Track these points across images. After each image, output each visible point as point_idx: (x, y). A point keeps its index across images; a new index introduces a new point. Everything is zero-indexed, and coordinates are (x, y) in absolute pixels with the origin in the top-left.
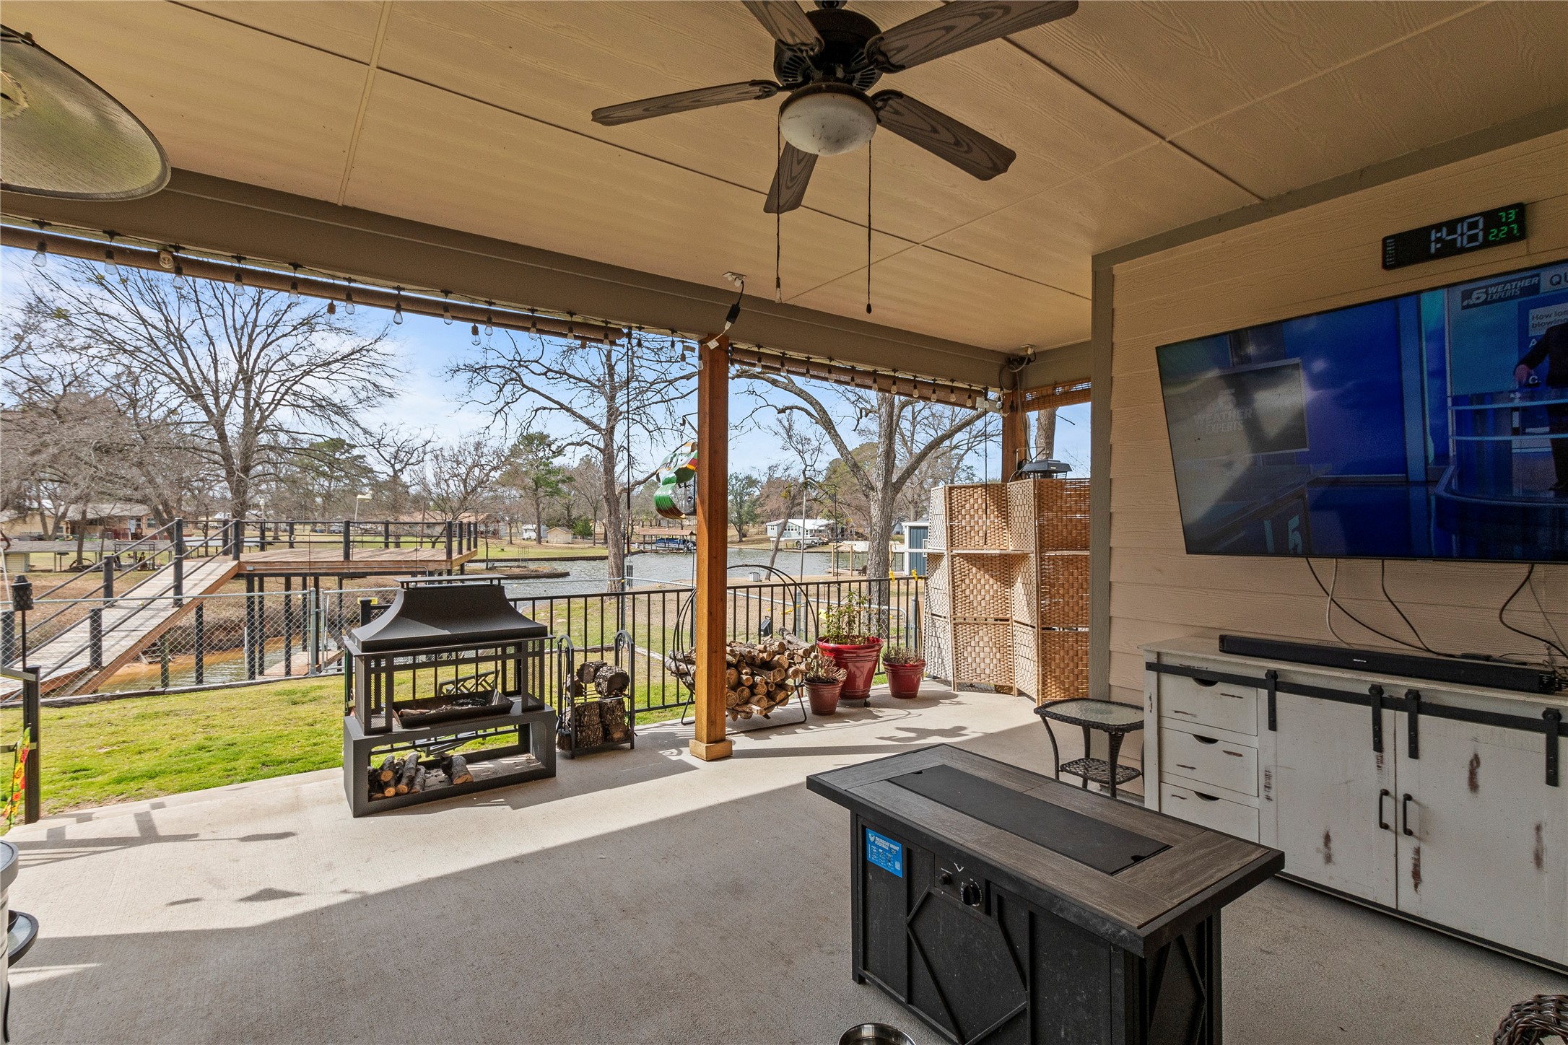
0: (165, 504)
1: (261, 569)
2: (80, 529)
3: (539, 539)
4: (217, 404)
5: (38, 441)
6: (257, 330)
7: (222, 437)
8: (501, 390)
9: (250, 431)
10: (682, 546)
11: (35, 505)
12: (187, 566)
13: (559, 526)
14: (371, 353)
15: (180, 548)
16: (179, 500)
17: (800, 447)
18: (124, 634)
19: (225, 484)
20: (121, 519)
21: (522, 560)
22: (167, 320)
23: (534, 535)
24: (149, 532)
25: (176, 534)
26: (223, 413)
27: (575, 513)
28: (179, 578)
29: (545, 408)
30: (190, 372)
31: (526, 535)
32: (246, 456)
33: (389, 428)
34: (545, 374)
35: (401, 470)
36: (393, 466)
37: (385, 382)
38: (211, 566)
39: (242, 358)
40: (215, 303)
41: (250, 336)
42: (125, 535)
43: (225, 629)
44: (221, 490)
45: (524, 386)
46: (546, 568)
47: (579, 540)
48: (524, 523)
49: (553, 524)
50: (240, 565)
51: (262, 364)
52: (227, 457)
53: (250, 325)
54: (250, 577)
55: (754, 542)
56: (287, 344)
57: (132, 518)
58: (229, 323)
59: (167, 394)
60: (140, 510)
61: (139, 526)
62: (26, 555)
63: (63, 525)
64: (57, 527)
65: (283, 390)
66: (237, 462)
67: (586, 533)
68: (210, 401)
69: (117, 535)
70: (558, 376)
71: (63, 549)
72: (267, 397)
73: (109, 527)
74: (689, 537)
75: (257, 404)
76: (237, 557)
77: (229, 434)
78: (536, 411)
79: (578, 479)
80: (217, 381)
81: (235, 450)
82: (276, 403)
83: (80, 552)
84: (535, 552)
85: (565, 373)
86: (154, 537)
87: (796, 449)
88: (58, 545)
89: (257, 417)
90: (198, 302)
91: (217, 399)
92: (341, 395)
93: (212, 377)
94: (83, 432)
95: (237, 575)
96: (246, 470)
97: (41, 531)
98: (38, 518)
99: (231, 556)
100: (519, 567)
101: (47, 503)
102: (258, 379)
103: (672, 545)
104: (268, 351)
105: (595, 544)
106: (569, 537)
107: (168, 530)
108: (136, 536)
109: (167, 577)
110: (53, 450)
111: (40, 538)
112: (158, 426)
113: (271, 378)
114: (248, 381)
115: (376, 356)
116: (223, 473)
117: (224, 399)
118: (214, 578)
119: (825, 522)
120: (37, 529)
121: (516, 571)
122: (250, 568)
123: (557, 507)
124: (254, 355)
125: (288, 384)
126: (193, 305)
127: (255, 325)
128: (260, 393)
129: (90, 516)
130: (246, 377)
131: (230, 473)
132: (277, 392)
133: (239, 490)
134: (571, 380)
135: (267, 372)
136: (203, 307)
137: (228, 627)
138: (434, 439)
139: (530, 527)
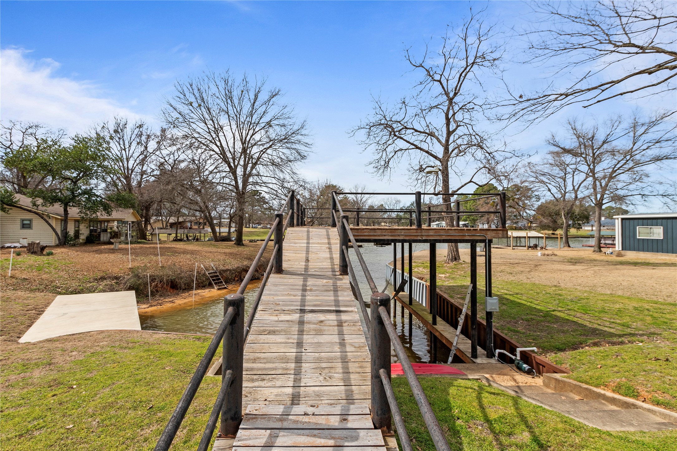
4: (234, 163)
26: (236, 167)
29: (401, 150)
61: (191, 225)
63: (168, 224)
64: (167, 226)
68: (231, 161)
71: (170, 232)
80: (234, 152)
83: (176, 234)
88: (169, 231)
97: (161, 226)
102: (248, 152)
111: (161, 229)
130: (244, 150)
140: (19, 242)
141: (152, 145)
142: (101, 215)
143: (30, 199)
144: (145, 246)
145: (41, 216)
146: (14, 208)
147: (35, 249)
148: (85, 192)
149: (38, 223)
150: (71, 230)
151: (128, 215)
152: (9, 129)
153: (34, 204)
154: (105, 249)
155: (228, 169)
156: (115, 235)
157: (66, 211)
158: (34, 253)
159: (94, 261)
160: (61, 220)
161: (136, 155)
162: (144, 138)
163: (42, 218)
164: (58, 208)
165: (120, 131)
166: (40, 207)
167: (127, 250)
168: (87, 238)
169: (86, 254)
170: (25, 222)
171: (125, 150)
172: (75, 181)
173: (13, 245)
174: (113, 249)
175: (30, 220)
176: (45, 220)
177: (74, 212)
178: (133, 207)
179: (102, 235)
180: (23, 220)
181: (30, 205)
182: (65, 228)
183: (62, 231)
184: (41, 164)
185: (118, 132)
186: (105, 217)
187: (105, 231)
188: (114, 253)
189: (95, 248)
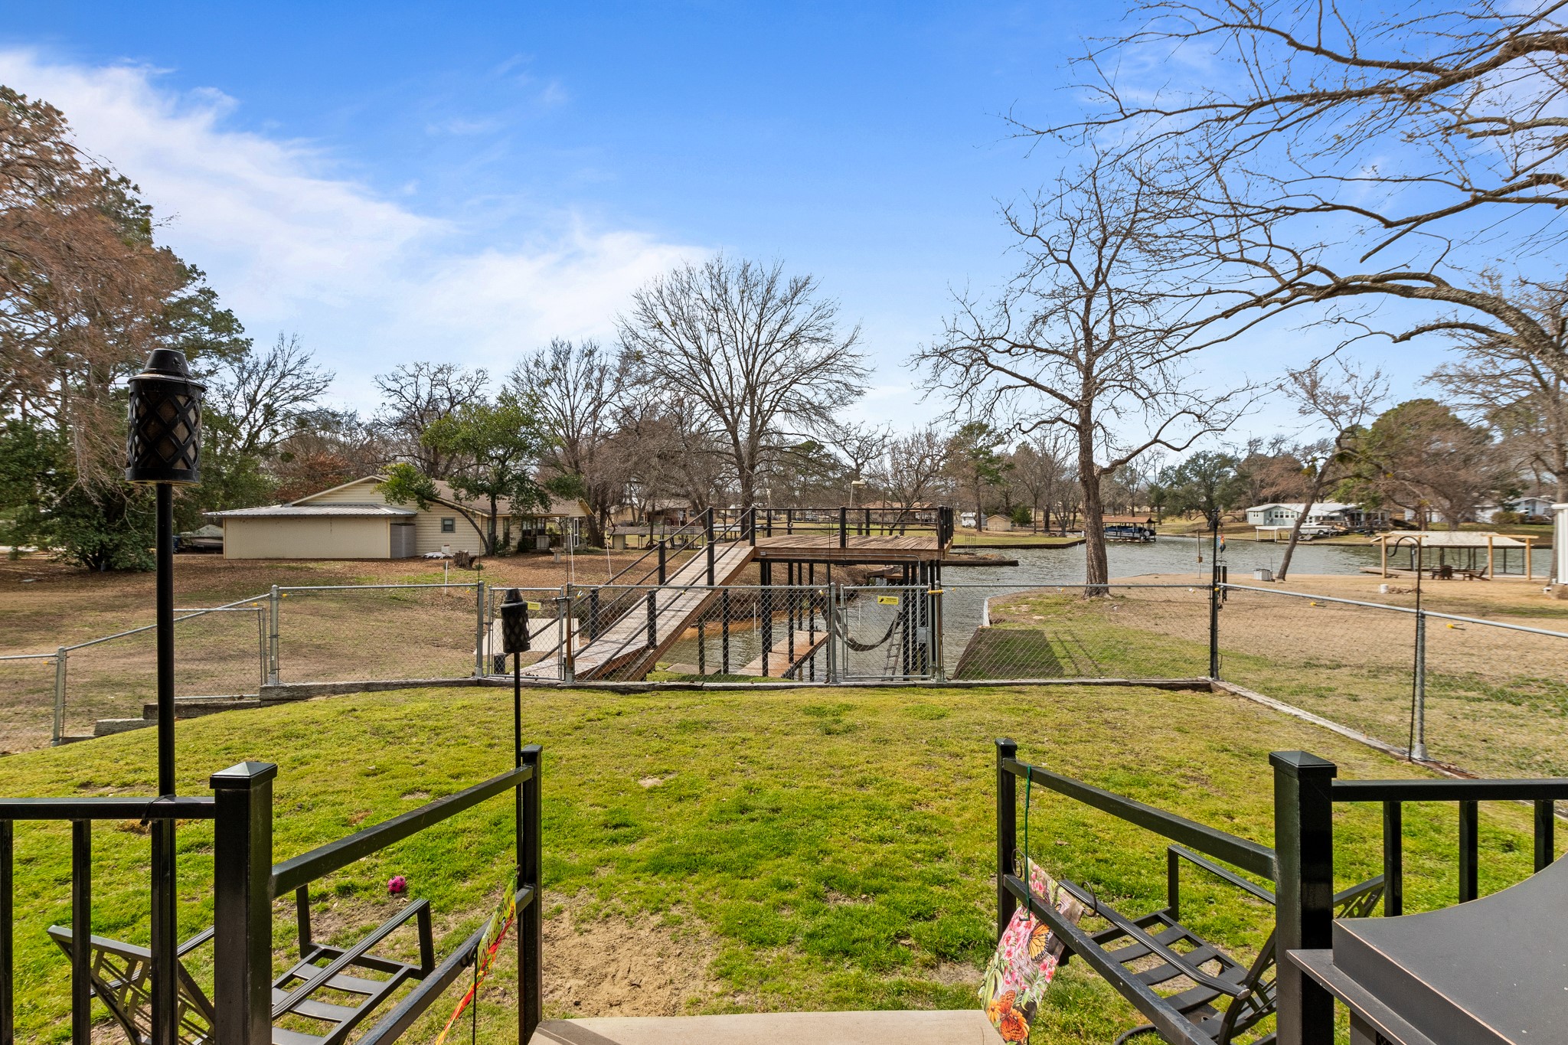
0: (700, 498)
1: (772, 555)
2: (653, 517)
3: (979, 527)
4: (732, 413)
5: (627, 452)
6: (760, 348)
7: (736, 439)
8: (967, 371)
9: (756, 432)
10: (1137, 535)
11: (628, 502)
12: (717, 549)
13: (997, 513)
14: (843, 356)
15: (711, 536)
16: (708, 495)
17: (1329, 408)
18: (673, 613)
19: (738, 481)
20: (674, 510)
21: (970, 547)
22: (700, 348)
23: (973, 523)
24: (690, 520)
25: (707, 522)
26: (736, 421)
27: (1013, 501)
28: (711, 562)
29: (1010, 387)
30: (714, 391)
31: (965, 523)
32: (752, 455)
33: (853, 426)
34: (1009, 351)
35: (862, 464)
36: (856, 460)
37: (853, 381)
38: (735, 550)
39: (748, 374)
40: (731, 332)
41: (754, 355)
42: (677, 523)
43: (739, 601)
44: (735, 486)
45: (989, 365)
46: (993, 555)
47: (1017, 527)
48: (962, 511)
49: (992, 511)
50: (756, 550)
51: (761, 380)
52: (739, 457)
53: (754, 346)
54: (764, 561)
55: (1230, 531)
56: (779, 359)
57: (680, 509)
58: (740, 346)
59: (701, 411)
60: (686, 504)
62: (623, 536)
63: (643, 514)
64: (640, 517)
65: (777, 396)
66: (746, 464)
67: (1024, 521)
68: (728, 411)
69: (673, 522)
70: (1023, 350)
71: (643, 532)
72: (766, 406)
73: (667, 517)
74: (1146, 526)
75: (759, 411)
76: (753, 543)
77: (740, 439)
78: (1001, 390)
79: (1019, 467)
80: (732, 395)
81: (744, 451)
82: (772, 410)
83: (651, 535)
84: (980, 539)
85: (1032, 346)
86: (693, 524)
87: (1324, 411)
88: (640, 530)
89: (759, 423)
90: (719, 333)
91: (732, 410)
92: (821, 398)
93: (728, 392)
94: (652, 444)
95: (753, 557)
96: (752, 467)
97: (632, 519)
98: (630, 510)
99: (748, 542)
100: (966, 554)
101: (635, 500)
102: (759, 392)
103: (1125, 534)
104: (766, 367)
105: (1035, 531)
106: (1009, 525)
107: (701, 518)
108: (683, 523)
109: (702, 562)
110: (635, 459)
111: (632, 525)
112: (696, 437)
113: (769, 389)
114: (753, 392)
115: (848, 359)
116: (736, 471)
117: (737, 410)
118: (737, 562)
119: (1341, 506)
120: (629, 518)
121: (965, 558)
122: (763, 553)
123: (996, 495)
124: (756, 371)
125: (781, 392)
126: (716, 335)
127: (757, 345)
128: (761, 402)
129: (657, 508)
130: (751, 389)
131: (742, 470)
132: (772, 401)
133: (747, 485)
134: (1038, 353)
135: (766, 383)
136: (724, 337)
137: (743, 600)
138: (890, 433)
139: (970, 515)
140: (440, 551)
141: (608, 387)
142: (537, 509)
143: (453, 491)
144: (597, 557)
145: (465, 514)
146: (435, 504)
147: (464, 562)
148: (516, 478)
149: (461, 524)
150: (500, 534)
151: (573, 509)
152: (413, 376)
153: (457, 497)
154: (543, 562)
155: (723, 427)
156: (557, 541)
157: (493, 505)
158: (462, 566)
159: (531, 579)
160: (488, 519)
161: (583, 405)
162: (596, 374)
163: (467, 516)
164: (484, 501)
165: (560, 366)
166: (464, 502)
167: (568, 563)
168: (519, 544)
169: (521, 569)
170: (447, 523)
171: (568, 396)
172: (502, 460)
173: (435, 554)
174: (553, 563)
175: (453, 520)
176: (470, 519)
177: (504, 506)
178: (581, 494)
179: (538, 540)
180: (444, 520)
181: (452, 498)
182: (494, 531)
183: (489, 535)
184: (464, 440)
185: (558, 369)
186: (542, 512)
187: (542, 532)
188: (554, 568)
189: (531, 560)
